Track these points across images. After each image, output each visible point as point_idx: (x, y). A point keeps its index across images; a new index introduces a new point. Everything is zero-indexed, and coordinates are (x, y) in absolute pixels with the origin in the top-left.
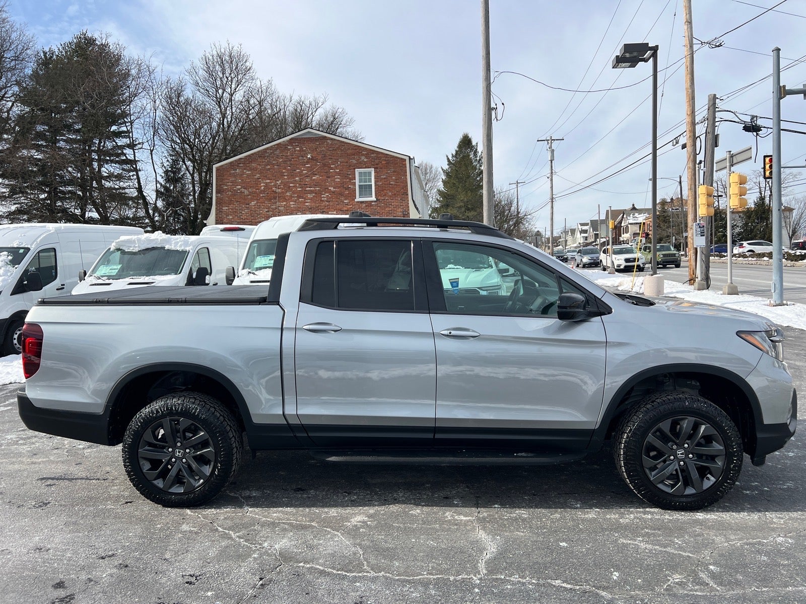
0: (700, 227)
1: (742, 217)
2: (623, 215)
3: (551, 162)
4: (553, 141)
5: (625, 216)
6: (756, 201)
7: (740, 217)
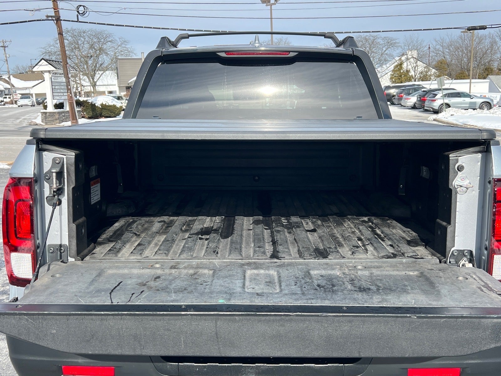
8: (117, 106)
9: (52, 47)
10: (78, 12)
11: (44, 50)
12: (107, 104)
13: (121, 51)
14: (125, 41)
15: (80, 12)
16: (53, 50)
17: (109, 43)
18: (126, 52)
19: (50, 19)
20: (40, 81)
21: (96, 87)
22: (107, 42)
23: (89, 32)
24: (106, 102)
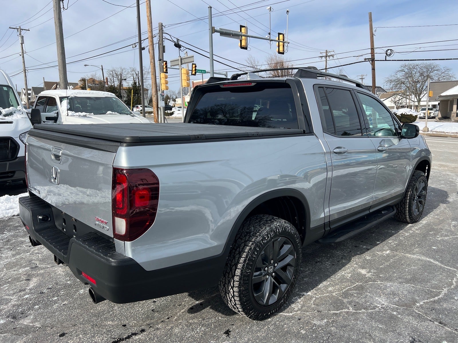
0: (162, 96)
1: (127, 92)
2: (57, 86)
3: (22, 45)
4: (21, 30)
5: (58, 86)
6: (132, 84)
7: (125, 92)
8: (413, 115)
9: (393, 77)
10: (386, 54)
11: (387, 80)
12: (406, 114)
13: (444, 76)
14: (448, 69)
15: (388, 54)
16: (393, 79)
17: (435, 71)
18: (448, 77)
19: (367, 60)
20: (385, 99)
21: (421, 102)
22: (434, 71)
23: (421, 65)
24: (405, 113)
